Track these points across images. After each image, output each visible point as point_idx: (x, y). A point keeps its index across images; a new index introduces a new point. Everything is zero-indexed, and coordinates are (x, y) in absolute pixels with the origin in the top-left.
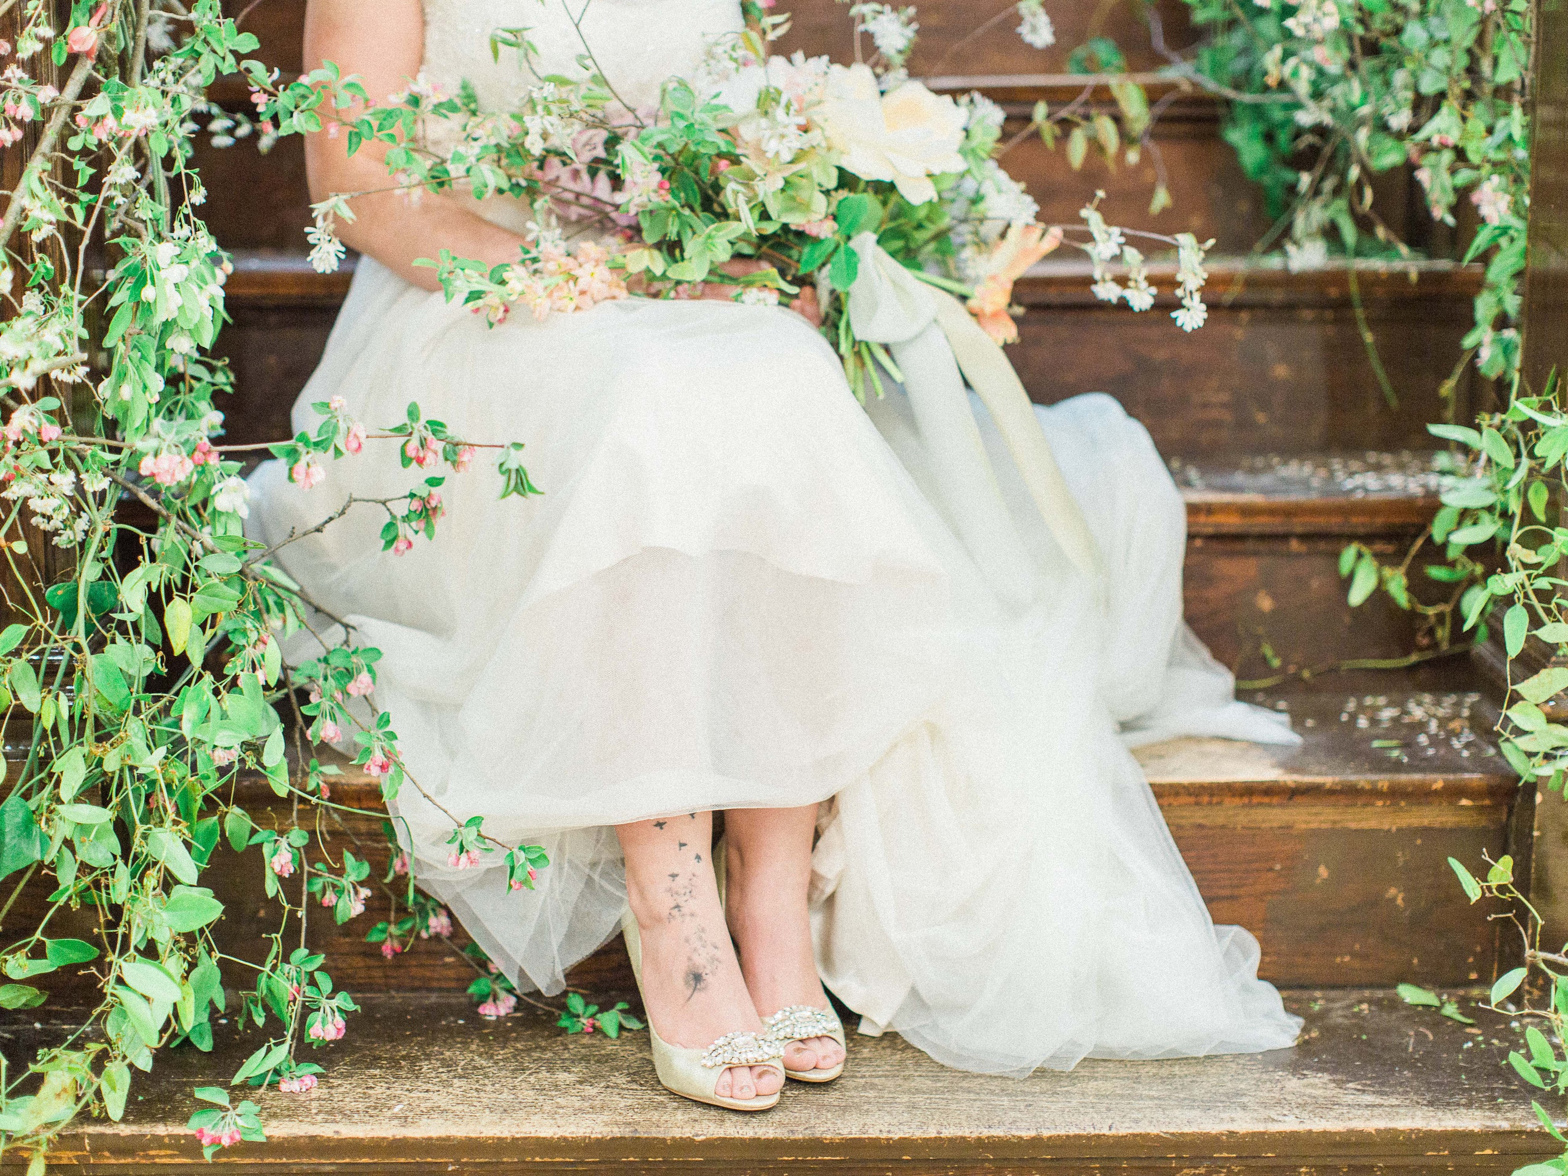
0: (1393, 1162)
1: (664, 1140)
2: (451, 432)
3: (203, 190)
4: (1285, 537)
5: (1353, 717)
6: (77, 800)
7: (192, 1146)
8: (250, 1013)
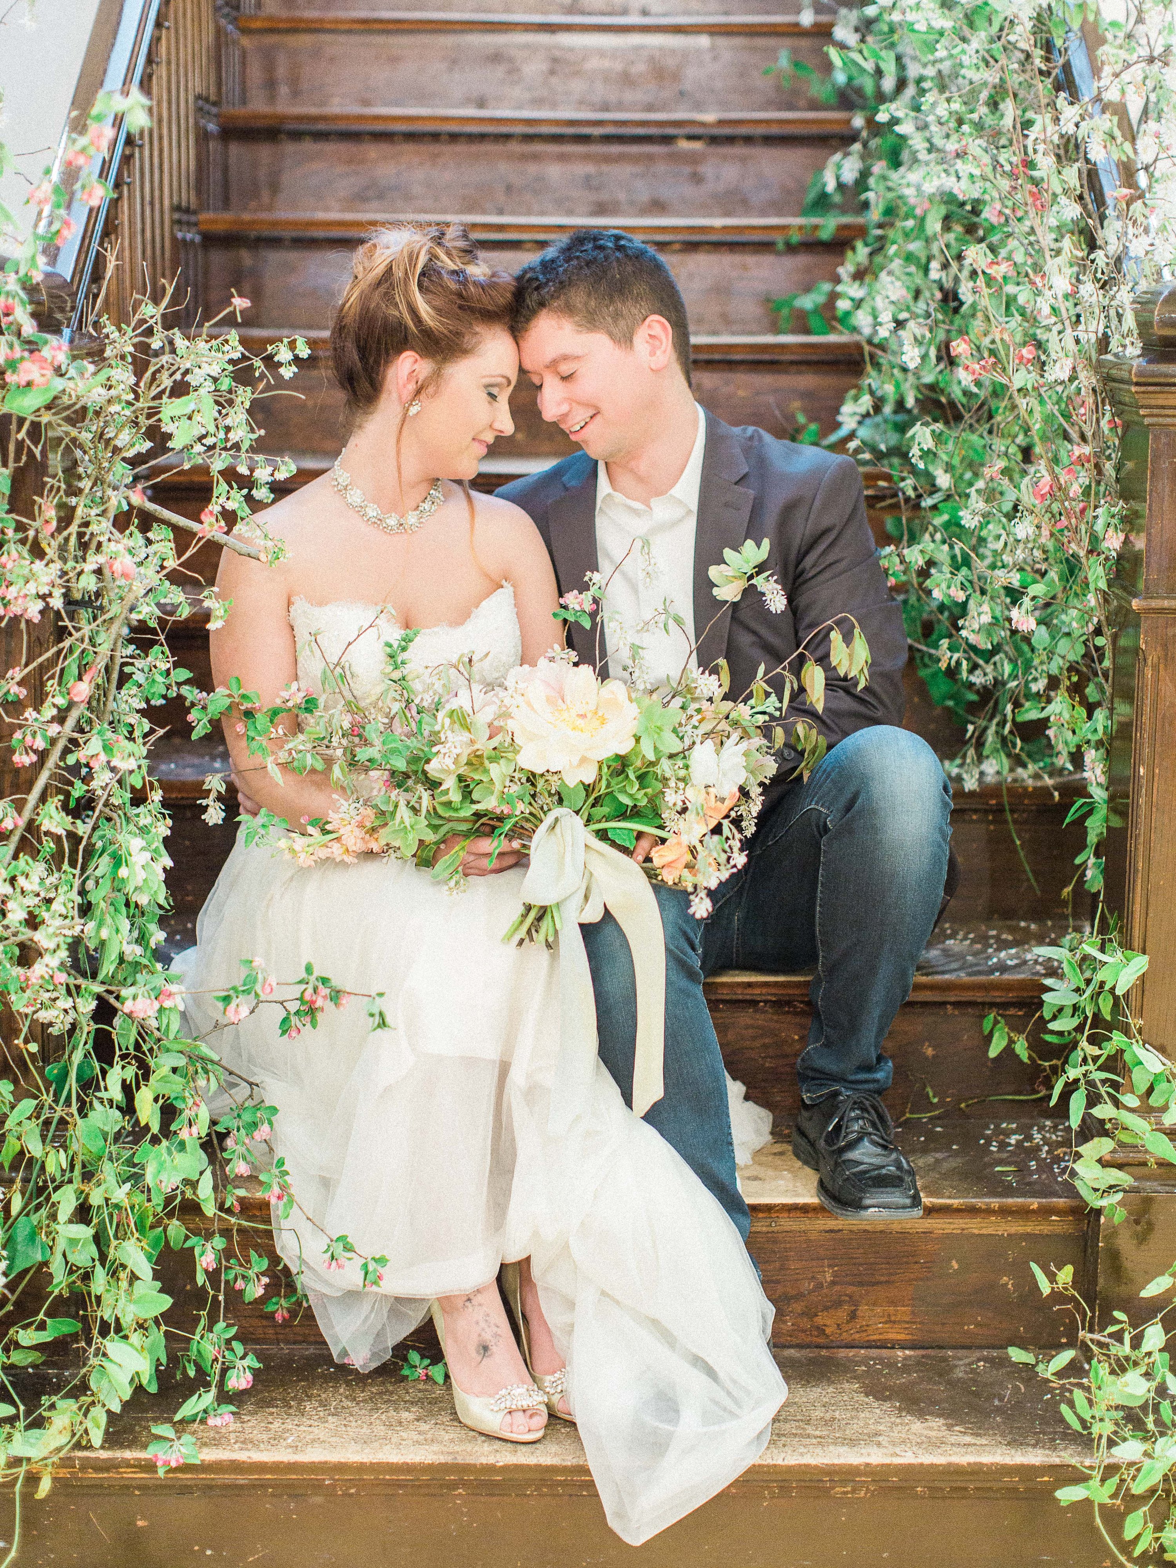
0: (979, 1485)
1: (475, 1465)
2: (334, 983)
3: (160, 792)
4: (944, 1004)
5: (988, 1143)
6: (70, 1221)
7: (150, 1467)
8: (185, 1368)
